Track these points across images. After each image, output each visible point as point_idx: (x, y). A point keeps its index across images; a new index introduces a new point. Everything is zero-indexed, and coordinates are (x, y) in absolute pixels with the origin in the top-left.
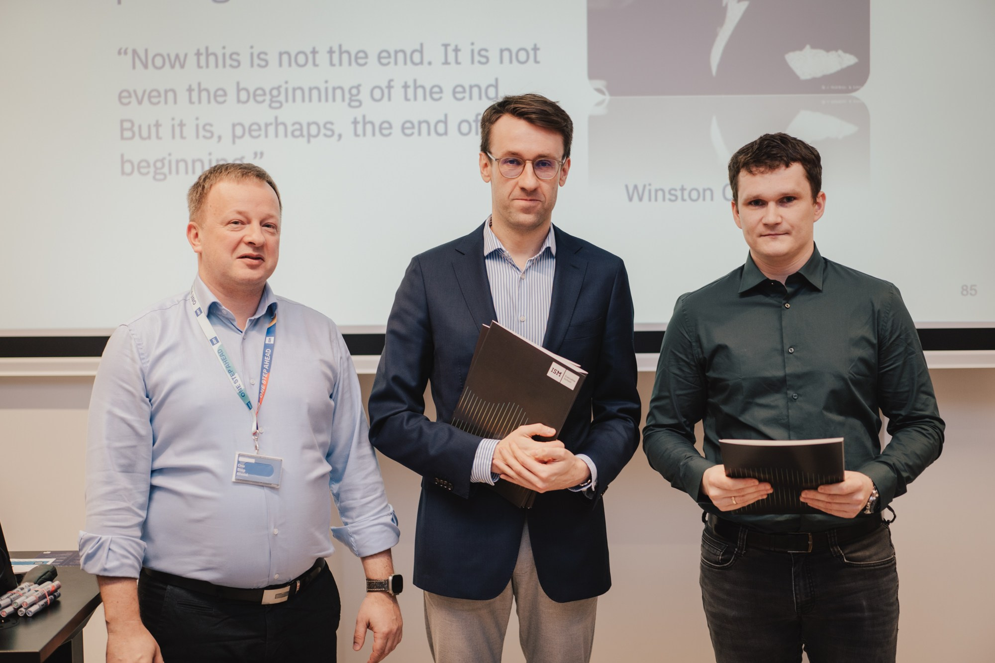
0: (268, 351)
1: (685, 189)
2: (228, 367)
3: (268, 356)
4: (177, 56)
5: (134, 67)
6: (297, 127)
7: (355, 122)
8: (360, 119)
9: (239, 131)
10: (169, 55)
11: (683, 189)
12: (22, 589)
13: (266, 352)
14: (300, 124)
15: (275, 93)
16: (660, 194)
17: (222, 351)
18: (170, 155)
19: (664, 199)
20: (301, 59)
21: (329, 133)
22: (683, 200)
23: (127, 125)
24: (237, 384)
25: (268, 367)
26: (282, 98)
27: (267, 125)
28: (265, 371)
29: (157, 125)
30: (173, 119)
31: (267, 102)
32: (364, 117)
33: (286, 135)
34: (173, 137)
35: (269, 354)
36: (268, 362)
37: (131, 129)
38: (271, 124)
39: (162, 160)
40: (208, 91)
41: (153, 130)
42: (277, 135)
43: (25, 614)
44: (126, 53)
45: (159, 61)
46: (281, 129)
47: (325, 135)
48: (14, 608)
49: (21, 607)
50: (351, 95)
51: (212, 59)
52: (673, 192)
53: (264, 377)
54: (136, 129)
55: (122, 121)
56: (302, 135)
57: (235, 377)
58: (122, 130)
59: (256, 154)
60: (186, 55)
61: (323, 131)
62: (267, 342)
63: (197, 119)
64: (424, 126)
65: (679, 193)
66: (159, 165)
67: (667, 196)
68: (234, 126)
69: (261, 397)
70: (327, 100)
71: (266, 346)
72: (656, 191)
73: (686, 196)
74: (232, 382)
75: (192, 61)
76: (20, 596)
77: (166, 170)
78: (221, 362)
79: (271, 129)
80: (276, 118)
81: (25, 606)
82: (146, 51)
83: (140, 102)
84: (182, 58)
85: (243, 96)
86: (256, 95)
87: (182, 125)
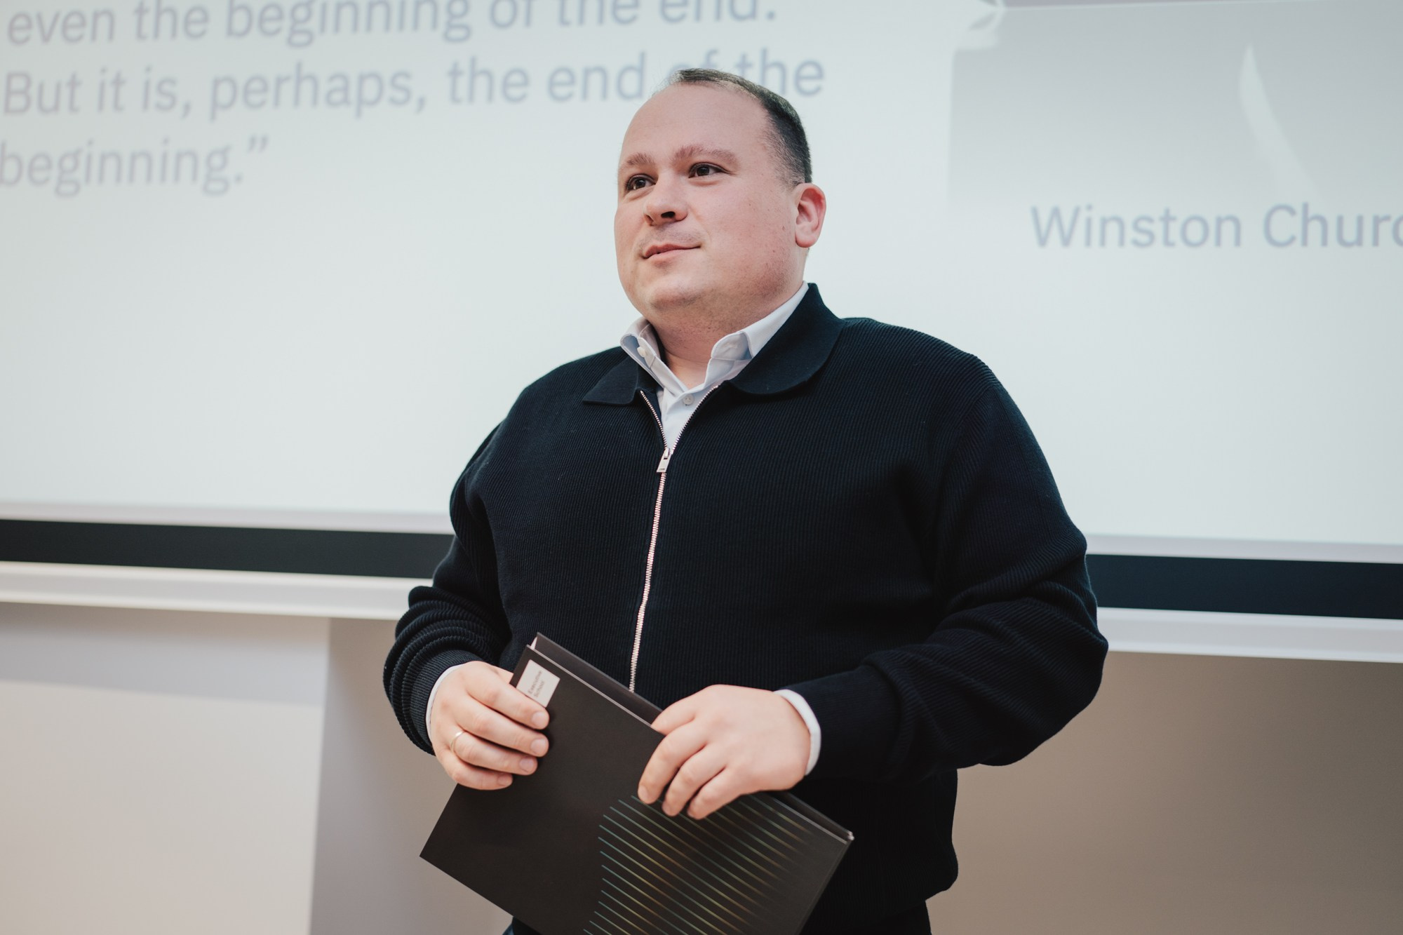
1: (1174, 219)
6: (338, 83)
7: (455, 73)
8: (465, 66)
9: (225, 93)
11: (1167, 219)
14: (344, 78)
15: (301, 13)
16: (1113, 228)
18: (90, 143)
19: (1122, 242)
21: (400, 96)
22: (1168, 243)
23: (18, 84)
27: (280, 81)
29: (74, 83)
30: (103, 71)
31: (287, 33)
32: (473, 61)
33: (315, 101)
34: (101, 106)
37: (25, 92)
38: (287, 79)
39: (75, 155)
40: (173, 12)
41: (65, 93)
42: (297, 101)
46: (307, 87)
47: (393, 101)
50: (452, 15)
52: (1144, 225)
54: (33, 91)
55: (10, 77)
56: (346, 101)
58: (9, 92)
59: (253, 141)
61: (389, 92)
63: (148, 69)
64: (596, 79)
65: (1158, 228)
66: (68, 164)
67: (1130, 234)
68: (217, 83)
70: (401, 26)
72: (1104, 222)
73: (1175, 234)
77: (80, 174)
80: (299, 66)
83: (46, 38)
85: (240, 21)
86: (264, 20)
87: (118, 82)
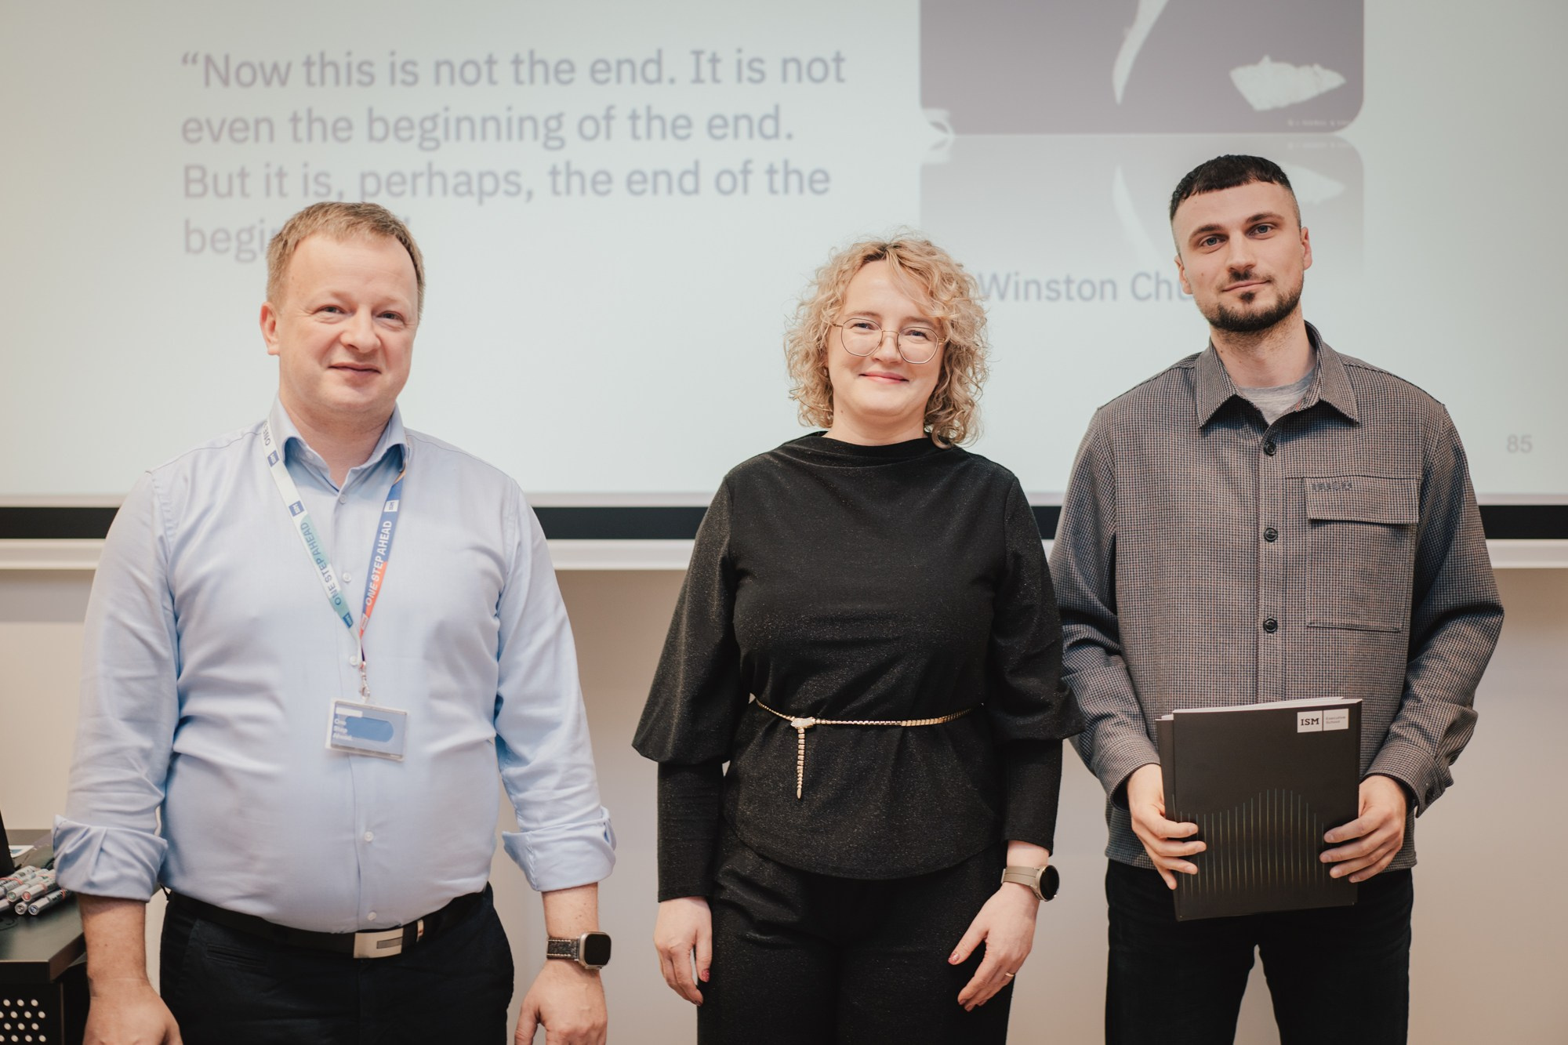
0: (388, 525)
1: (1072, 281)
2: (316, 553)
3: (387, 533)
4: (275, 67)
5: (207, 83)
6: (463, 178)
7: (554, 173)
8: (561, 167)
9: (371, 184)
10: (262, 66)
11: (1069, 282)
12: (23, 875)
13: (384, 526)
14: (467, 174)
15: (428, 125)
16: (1033, 288)
17: (308, 526)
18: (262, 221)
19: (1039, 298)
20: (470, 73)
21: (513, 189)
22: (1070, 298)
23: (196, 174)
24: (330, 583)
25: (385, 552)
26: (439, 133)
27: (415, 176)
28: (378, 559)
29: (243, 175)
30: (268, 165)
31: (416, 140)
32: (568, 164)
33: (445, 192)
34: (268, 193)
35: (388, 530)
36: (385, 544)
37: (202, 181)
38: (421, 174)
39: (250, 230)
40: (323, 121)
42: (430, 192)
43: (27, 912)
44: (194, 61)
45: (246, 75)
46: (437, 181)
47: (507, 193)
48: (10, 902)
49: (21, 900)
50: (548, 129)
51: (330, 71)
52: (1053, 286)
53: (376, 569)
54: (209, 180)
55: (187, 169)
56: (470, 192)
57: (328, 572)
58: (188, 181)
60: (289, 66)
61: (503, 186)
62: (387, 510)
63: (306, 165)
64: (662, 180)
65: (1062, 288)
66: (245, 237)
67: (1044, 292)
68: (363, 177)
69: (369, 604)
70: (510, 137)
71: (385, 517)
72: (1026, 284)
73: (1074, 293)
74: (323, 579)
75: (298, 74)
76: (20, 884)
77: (255, 245)
78: (306, 544)
79: (422, 183)
80: (430, 165)
81: (26, 899)
82: (227, 58)
83: (216, 138)
84: (283, 69)
85: (379, 131)
86: (398, 129)
87: (281, 174)
